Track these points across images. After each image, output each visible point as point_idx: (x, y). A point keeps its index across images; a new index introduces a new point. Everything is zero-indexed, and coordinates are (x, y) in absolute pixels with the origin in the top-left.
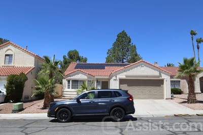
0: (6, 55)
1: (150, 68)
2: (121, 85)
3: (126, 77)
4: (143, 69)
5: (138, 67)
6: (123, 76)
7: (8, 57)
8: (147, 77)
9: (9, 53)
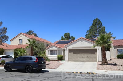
0: (20, 39)
1: (86, 42)
2: (70, 53)
3: (72, 48)
4: (82, 43)
5: (79, 42)
6: (70, 47)
7: (20, 40)
8: (85, 47)
9: (21, 38)
